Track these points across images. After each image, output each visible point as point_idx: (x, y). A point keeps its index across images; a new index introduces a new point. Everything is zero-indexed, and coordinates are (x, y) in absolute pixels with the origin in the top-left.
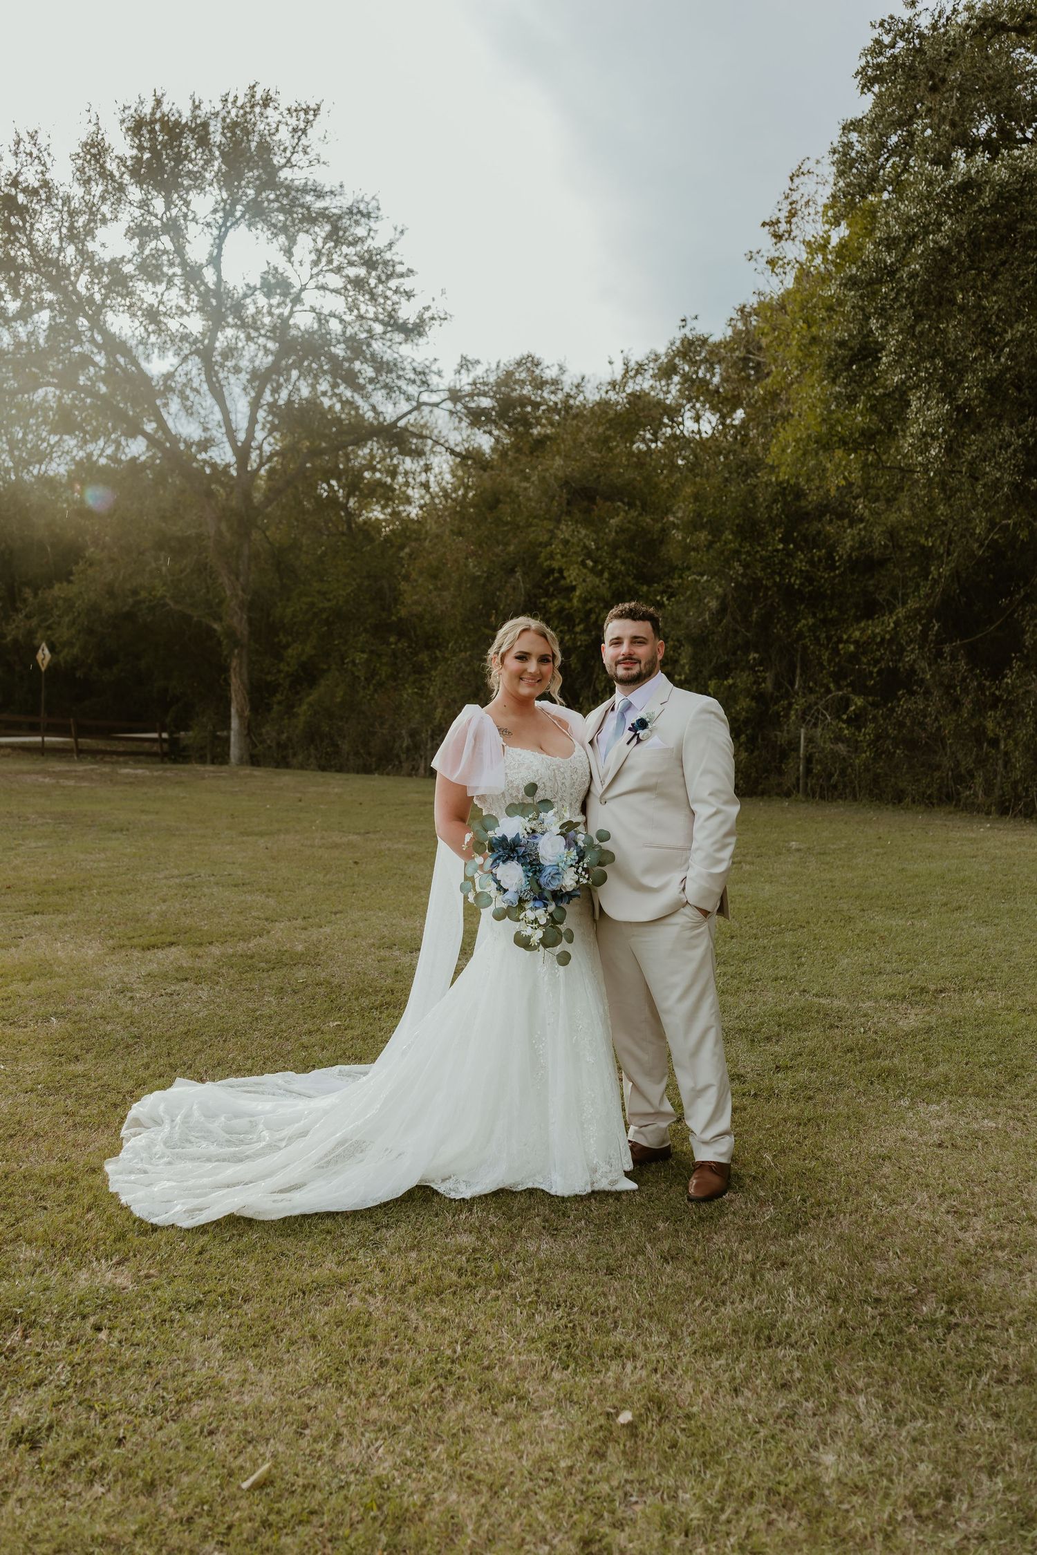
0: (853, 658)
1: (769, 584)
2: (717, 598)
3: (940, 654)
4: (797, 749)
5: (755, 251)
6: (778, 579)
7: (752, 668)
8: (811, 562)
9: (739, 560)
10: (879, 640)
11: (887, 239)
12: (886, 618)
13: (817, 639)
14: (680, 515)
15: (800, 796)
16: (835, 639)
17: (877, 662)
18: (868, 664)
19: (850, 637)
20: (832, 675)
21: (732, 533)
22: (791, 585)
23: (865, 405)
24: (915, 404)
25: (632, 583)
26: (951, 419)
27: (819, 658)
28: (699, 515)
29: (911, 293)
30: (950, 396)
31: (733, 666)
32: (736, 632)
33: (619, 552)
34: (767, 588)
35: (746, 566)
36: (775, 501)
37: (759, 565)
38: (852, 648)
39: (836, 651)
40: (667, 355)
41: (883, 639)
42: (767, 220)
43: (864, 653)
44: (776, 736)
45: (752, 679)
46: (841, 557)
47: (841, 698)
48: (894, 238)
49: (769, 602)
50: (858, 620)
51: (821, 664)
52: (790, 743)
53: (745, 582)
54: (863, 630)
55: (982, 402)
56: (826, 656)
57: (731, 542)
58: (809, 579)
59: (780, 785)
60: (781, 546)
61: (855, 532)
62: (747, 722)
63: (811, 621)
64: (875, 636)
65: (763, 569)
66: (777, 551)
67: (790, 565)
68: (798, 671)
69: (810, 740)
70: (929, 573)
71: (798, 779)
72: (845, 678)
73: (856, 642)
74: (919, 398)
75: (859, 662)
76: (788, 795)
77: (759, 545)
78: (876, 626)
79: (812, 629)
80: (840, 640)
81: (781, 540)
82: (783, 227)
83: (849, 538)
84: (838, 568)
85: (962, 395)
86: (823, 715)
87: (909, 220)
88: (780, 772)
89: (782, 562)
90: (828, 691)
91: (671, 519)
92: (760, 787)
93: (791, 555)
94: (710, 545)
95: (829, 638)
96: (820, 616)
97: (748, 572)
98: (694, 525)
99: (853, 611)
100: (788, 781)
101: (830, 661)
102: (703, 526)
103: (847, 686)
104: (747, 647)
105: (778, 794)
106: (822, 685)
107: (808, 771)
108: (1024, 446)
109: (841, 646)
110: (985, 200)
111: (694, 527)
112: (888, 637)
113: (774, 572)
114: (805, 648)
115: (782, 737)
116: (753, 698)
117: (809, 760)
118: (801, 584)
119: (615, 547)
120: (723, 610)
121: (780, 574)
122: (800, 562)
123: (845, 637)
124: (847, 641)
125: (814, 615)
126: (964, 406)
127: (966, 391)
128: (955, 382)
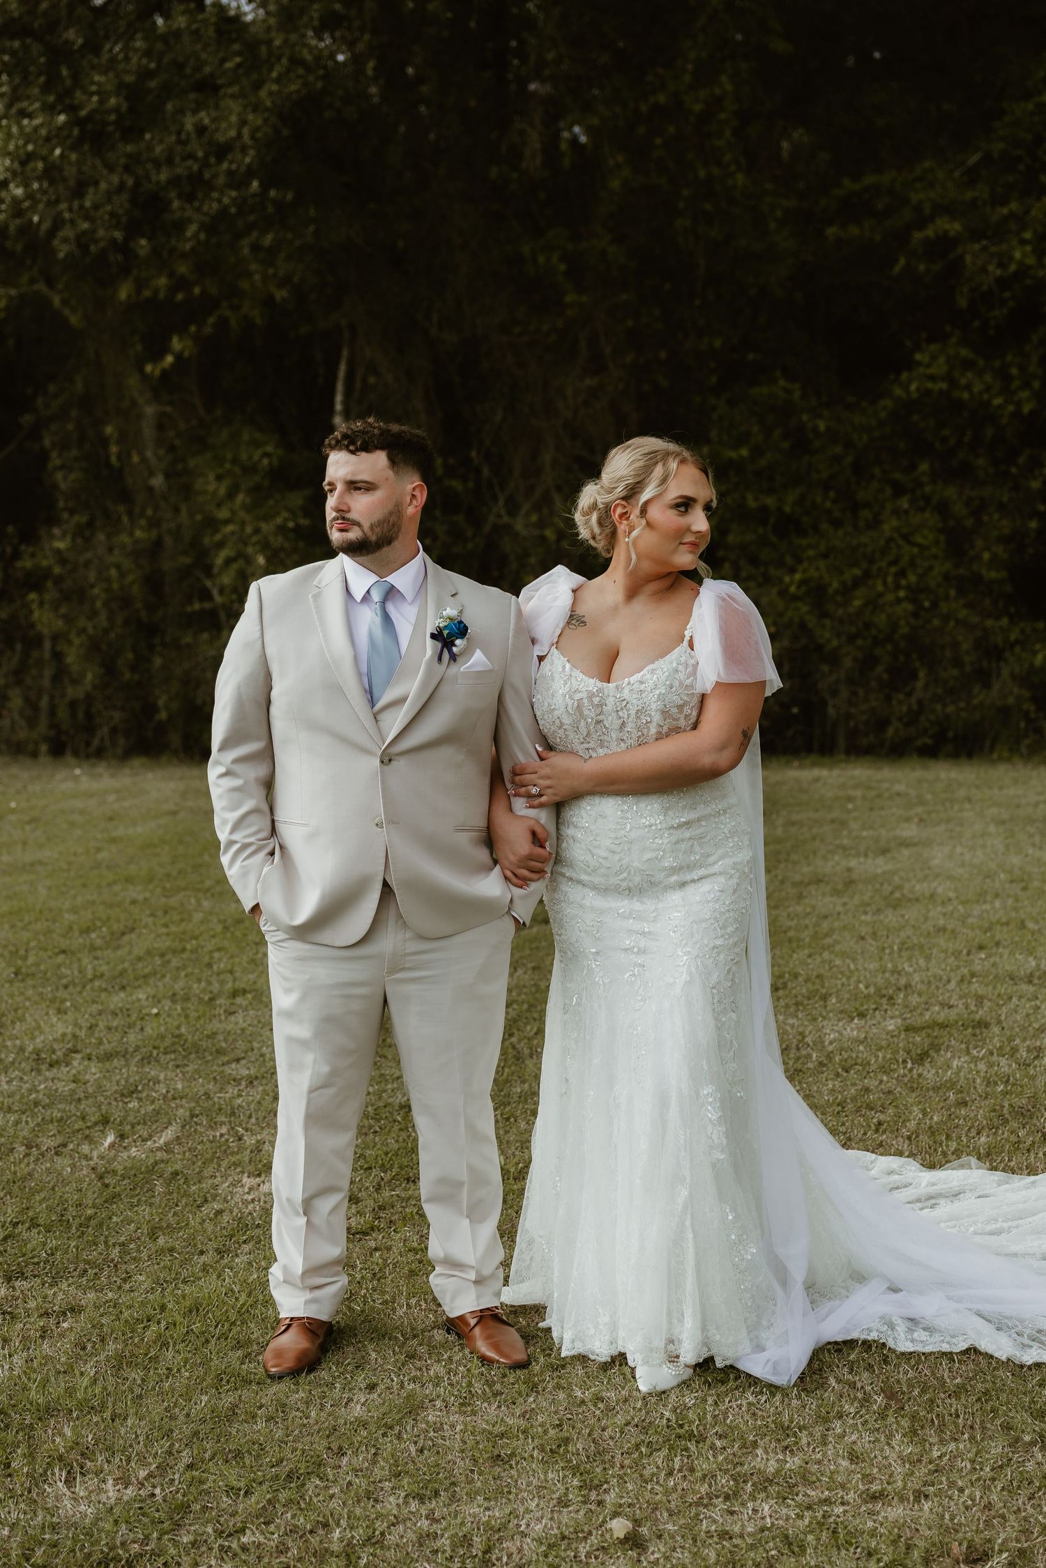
26: (70, 136)
30: (63, 100)
85: (89, 103)
126: (89, 117)
127: (95, 98)
128: (68, 82)
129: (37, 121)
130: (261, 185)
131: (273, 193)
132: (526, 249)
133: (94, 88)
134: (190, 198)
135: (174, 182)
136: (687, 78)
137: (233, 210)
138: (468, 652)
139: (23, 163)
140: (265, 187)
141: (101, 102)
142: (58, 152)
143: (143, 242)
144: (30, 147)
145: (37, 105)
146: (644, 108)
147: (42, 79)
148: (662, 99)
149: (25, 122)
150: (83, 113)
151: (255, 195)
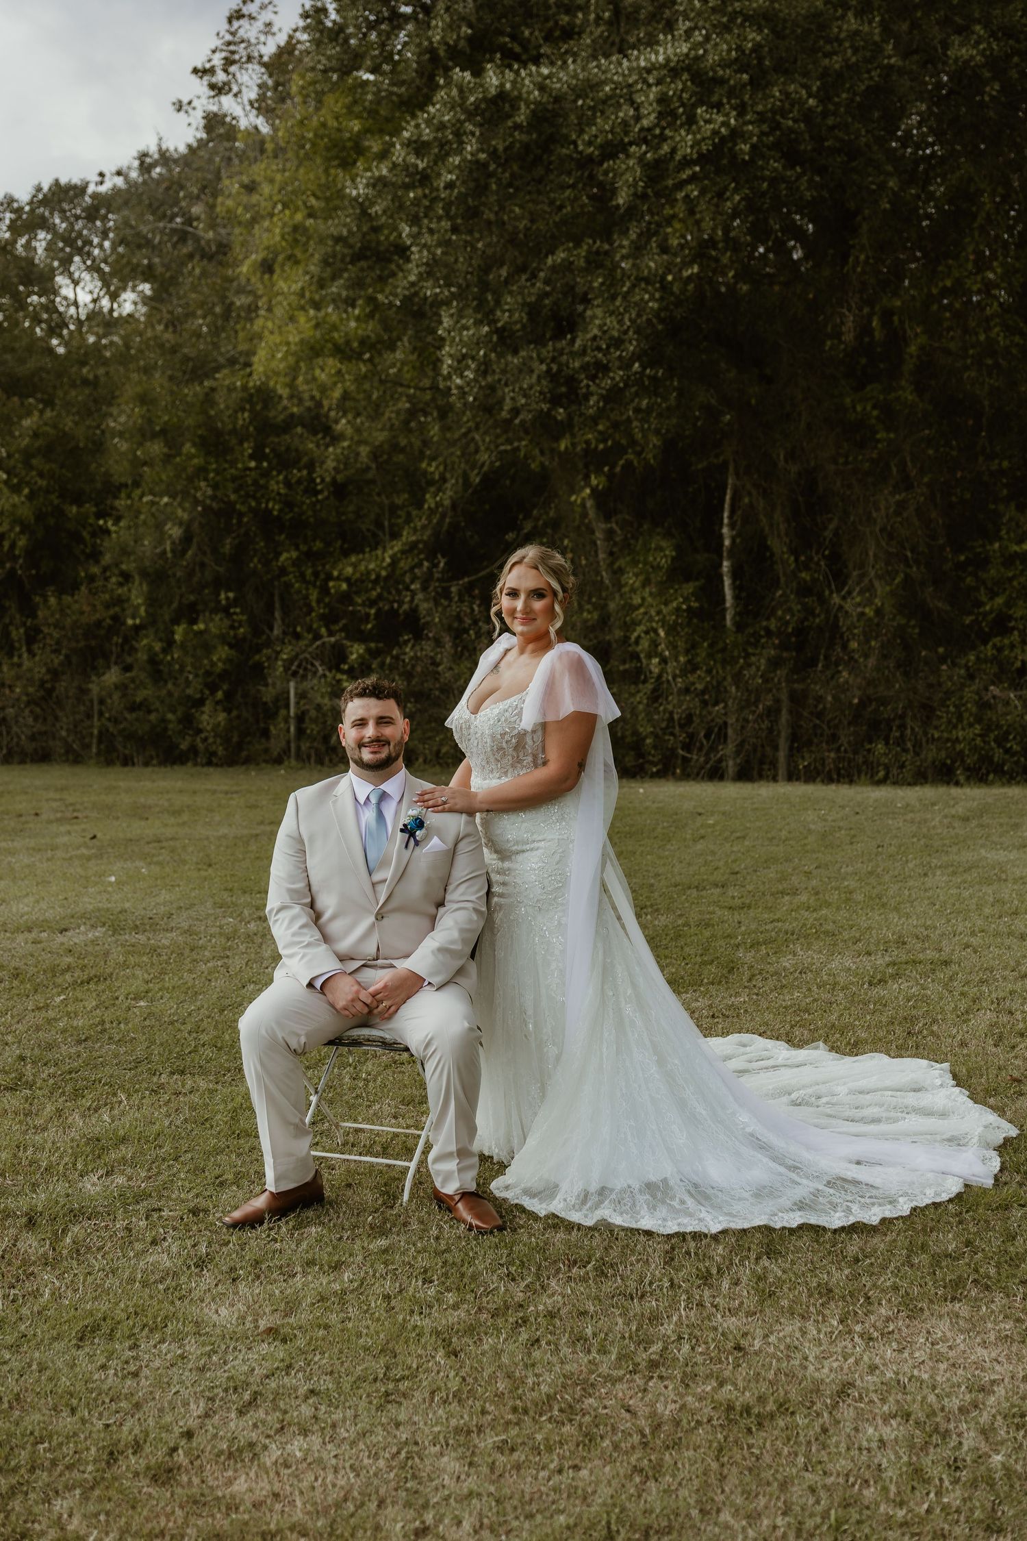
0: (346, 598)
1: (243, 509)
2: (181, 524)
3: (446, 594)
4: (287, 706)
5: (185, 101)
6: (253, 504)
7: (226, 611)
8: (288, 484)
9: (206, 479)
10: (373, 577)
11: (415, 142)
12: (379, 552)
13: (302, 575)
14: (123, 419)
15: (293, 762)
16: (322, 576)
17: (372, 603)
18: (363, 604)
19: (340, 574)
20: (322, 617)
21: (194, 445)
22: (268, 512)
23: (363, 309)
24: (447, 322)
25: (56, 502)
26: (491, 341)
27: (306, 597)
28: (150, 421)
29: (448, 205)
30: (487, 317)
31: (200, 607)
32: (203, 565)
33: (34, 462)
34: (241, 515)
35: (215, 487)
36: (243, 410)
37: (230, 485)
38: (344, 586)
39: (325, 590)
40: (31, 203)
41: (378, 576)
42: (200, 66)
43: (358, 593)
44: (258, 691)
45: (227, 622)
46: (323, 480)
47: (333, 646)
48: (423, 142)
49: (242, 531)
50: (346, 553)
51: (309, 605)
52: (277, 700)
53: (214, 505)
54: (355, 566)
55: (524, 327)
56: (314, 595)
57: (193, 456)
58: (288, 504)
59: (266, 751)
60: (253, 464)
61: (339, 451)
62: (224, 675)
63: (294, 554)
64: (368, 572)
65: (236, 491)
66: (250, 469)
67: (266, 487)
68: (277, 615)
69: (302, 696)
70: (423, 501)
71: (288, 742)
72: (336, 622)
73: (348, 580)
74: (452, 316)
75: (352, 603)
76: (278, 761)
77: (226, 461)
78: (369, 561)
79: (296, 563)
80: (329, 577)
81: (252, 457)
82: (221, 77)
83: (331, 457)
84: (321, 492)
85: (503, 318)
86: (312, 665)
87: (442, 127)
88: (266, 734)
89: (255, 482)
90: (317, 636)
91: (112, 424)
92: (244, 754)
93: (266, 474)
94: (167, 459)
95: (316, 574)
96: (303, 548)
97: (219, 494)
98: (144, 433)
99: (339, 543)
100: (276, 746)
101: (319, 601)
102: (154, 435)
103: (341, 630)
104: (218, 584)
105: (266, 761)
106: (310, 630)
107: (300, 732)
108: (549, 371)
109: (331, 584)
110: (522, 117)
111: (143, 436)
112: (384, 573)
113: (248, 495)
114: (288, 586)
115: (268, 694)
116: (231, 646)
117: (300, 718)
118: (281, 511)
119: (28, 455)
120: (187, 539)
121: (254, 497)
122: (276, 485)
123: (335, 573)
124: (338, 579)
125: (297, 548)
126: (504, 328)
127: (507, 314)
128: (492, 303)
129: (471, 332)
130: (641, 366)
131: (648, 371)
132: (848, 401)
133: (507, 307)
134: (593, 378)
135: (584, 367)
136: (970, 266)
137: (621, 385)
138: (427, 838)
139: (459, 362)
140: (644, 367)
141: (510, 317)
142: (482, 353)
143: (561, 410)
144: (464, 351)
145: (471, 321)
146: (935, 291)
147: (475, 303)
148: (948, 283)
149: (465, 333)
150: (499, 325)
151: (636, 373)
